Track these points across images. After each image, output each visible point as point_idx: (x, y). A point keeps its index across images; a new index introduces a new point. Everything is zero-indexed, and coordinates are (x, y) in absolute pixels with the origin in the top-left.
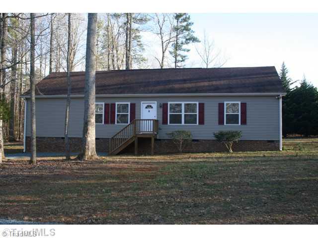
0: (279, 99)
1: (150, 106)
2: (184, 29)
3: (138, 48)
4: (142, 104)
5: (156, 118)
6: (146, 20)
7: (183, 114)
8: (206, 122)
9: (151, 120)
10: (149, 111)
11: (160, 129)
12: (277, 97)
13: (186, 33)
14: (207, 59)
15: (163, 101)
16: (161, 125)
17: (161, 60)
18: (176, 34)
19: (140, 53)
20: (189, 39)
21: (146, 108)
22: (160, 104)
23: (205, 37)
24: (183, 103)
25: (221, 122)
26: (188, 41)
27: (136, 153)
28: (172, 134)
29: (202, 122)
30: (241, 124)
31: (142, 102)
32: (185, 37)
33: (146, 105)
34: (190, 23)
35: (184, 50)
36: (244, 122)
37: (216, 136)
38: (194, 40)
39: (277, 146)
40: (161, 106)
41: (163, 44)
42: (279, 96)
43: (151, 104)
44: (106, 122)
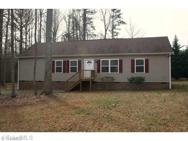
0: (169, 56)
1: (90, 62)
2: (117, 17)
3: (91, 29)
4: (85, 61)
5: (93, 69)
6: (95, 13)
7: (110, 66)
8: (123, 71)
9: (89, 70)
10: (89, 65)
11: (96, 76)
12: (167, 55)
13: (118, 19)
14: (132, 34)
15: (98, 59)
16: (96, 73)
17: (104, 35)
18: (112, 20)
19: (92, 32)
20: (120, 23)
21: (88, 63)
22: (96, 60)
23: (130, 21)
24: (110, 60)
25: (133, 71)
26: (120, 24)
27: (81, 90)
28: (103, 79)
29: (121, 71)
30: (145, 72)
31: (85, 60)
32: (118, 21)
33: (87, 61)
34: (121, 14)
35: (117, 29)
36: (147, 71)
37: (129, 80)
38: (123, 23)
39: (168, 86)
40: (96, 62)
41: (105, 26)
42: (169, 54)
43: (90, 61)
44: (64, 72)
